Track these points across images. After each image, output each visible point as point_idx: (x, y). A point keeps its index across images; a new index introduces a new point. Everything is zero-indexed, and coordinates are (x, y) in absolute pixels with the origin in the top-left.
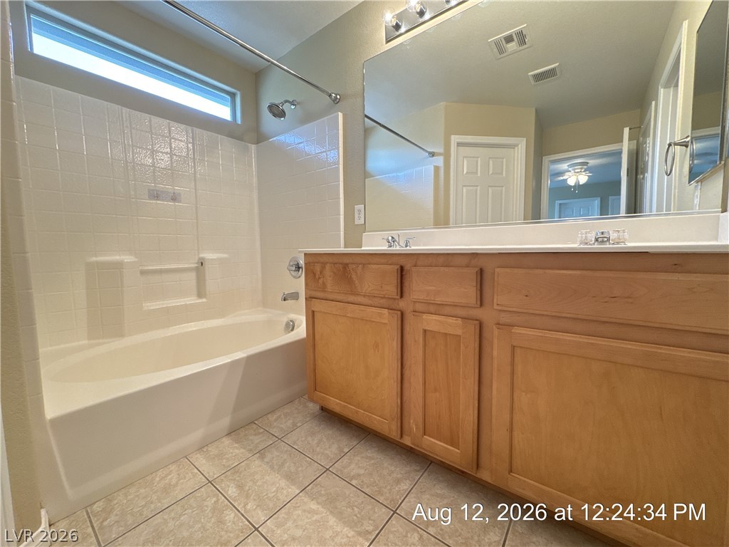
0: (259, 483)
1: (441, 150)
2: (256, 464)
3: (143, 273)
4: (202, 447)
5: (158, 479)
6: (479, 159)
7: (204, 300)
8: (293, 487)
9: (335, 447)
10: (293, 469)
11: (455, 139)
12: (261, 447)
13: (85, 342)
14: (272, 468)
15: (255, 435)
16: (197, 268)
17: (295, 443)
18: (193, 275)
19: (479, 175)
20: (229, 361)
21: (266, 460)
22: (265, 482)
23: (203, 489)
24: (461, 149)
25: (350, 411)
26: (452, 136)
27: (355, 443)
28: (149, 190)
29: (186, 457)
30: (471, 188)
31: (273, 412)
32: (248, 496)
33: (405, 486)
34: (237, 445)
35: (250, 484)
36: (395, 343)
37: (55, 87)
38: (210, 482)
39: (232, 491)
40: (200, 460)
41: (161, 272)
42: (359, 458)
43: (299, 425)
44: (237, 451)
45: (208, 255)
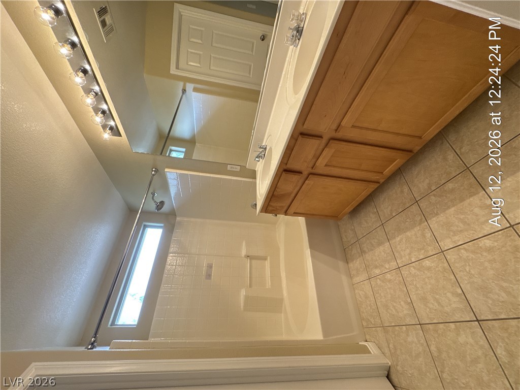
0: (378, 258)
1: (181, 84)
2: (368, 256)
3: (250, 286)
4: (350, 277)
5: (360, 299)
6: (190, 50)
7: (269, 258)
8: (385, 244)
9: (371, 215)
10: (376, 241)
11: (173, 71)
12: (359, 250)
13: (283, 315)
14: (372, 250)
15: (352, 251)
16: (250, 259)
17: (363, 234)
18: (254, 262)
19: (201, 53)
20: (310, 258)
21: (367, 251)
22: (378, 255)
23: (372, 283)
24: (181, 66)
25: (355, 204)
26: (171, 72)
27: (373, 204)
28: (206, 279)
29: (353, 285)
30: (212, 62)
31: (341, 238)
32: (382, 266)
33: (406, 189)
34: (355, 261)
35: (376, 263)
36: (326, 180)
37: (154, 317)
38: (369, 279)
39: (377, 271)
40: (356, 280)
41: (251, 277)
42: (382, 206)
43: (353, 228)
44: (358, 262)
45: (244, 253)
